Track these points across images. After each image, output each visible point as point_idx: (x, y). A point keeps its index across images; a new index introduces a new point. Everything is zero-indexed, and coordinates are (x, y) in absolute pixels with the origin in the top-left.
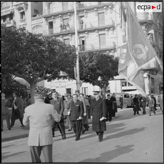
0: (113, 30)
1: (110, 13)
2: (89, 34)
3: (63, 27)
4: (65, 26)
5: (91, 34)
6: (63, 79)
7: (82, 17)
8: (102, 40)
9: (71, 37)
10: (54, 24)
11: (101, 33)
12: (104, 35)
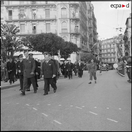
0: (55, 22)
1: (54, 10)
2: (39, 23)
3: (21, 15)
4: (22, 15)
5: (40, 23)
6: (20, 52)
7: (34, 10)
8: (48, 28)
9: (26, 23)
10: (13, 13)
11: (47, 22)
12: (49, 24)
